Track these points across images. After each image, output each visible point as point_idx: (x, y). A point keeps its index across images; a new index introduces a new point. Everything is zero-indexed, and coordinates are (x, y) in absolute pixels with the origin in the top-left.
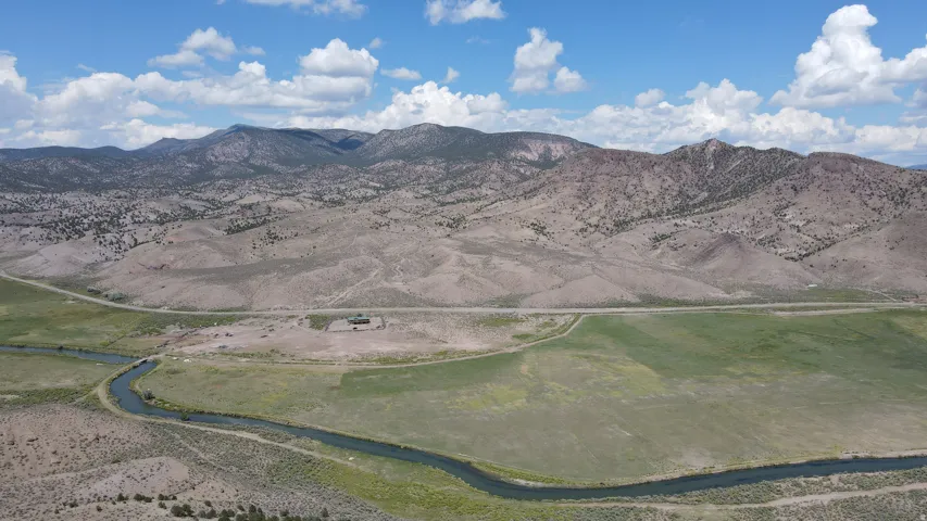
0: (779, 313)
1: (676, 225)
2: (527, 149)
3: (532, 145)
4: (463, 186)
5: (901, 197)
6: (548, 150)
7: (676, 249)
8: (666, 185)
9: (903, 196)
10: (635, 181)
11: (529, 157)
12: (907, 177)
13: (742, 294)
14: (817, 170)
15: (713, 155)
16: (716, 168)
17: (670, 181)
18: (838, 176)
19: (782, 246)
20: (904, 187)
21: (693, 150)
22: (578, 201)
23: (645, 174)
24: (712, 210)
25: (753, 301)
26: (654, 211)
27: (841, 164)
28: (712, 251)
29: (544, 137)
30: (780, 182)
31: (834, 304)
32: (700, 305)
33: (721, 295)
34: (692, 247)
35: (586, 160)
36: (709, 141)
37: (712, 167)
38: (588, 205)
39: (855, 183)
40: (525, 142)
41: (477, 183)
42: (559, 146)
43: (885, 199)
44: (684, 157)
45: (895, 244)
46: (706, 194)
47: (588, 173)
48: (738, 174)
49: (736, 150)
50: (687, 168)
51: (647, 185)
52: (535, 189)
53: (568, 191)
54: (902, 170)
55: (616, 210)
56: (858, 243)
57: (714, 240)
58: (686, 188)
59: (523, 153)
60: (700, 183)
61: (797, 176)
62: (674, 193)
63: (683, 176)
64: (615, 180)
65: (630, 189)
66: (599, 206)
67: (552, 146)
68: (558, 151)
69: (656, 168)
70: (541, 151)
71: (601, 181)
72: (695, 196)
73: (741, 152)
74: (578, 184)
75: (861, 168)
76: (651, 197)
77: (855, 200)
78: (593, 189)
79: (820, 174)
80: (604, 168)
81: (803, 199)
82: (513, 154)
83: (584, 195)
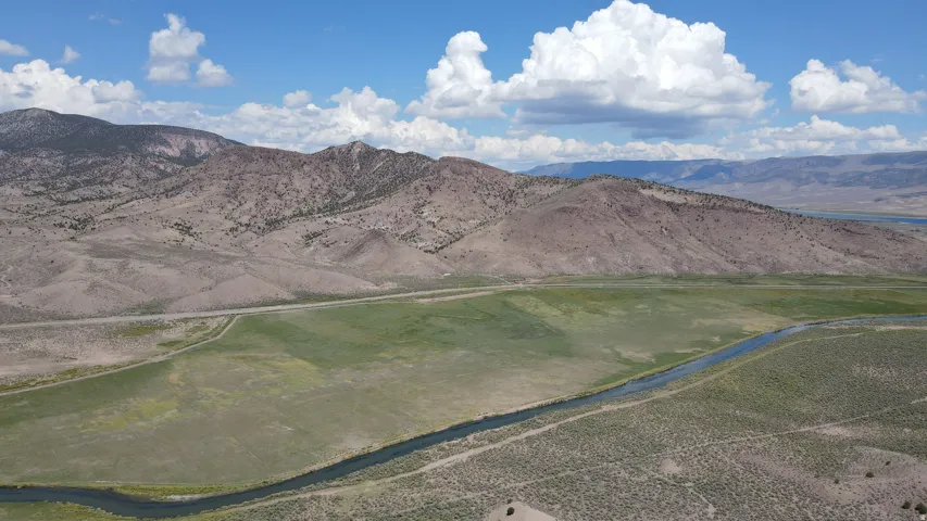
0: (421, 301)
1: (327, 222)
2: (165, 143)
3: (174, 140)
4: (88, 183)
5: (509, 197)
6: (192, 146)
7: (328, 246)
8: (316, 184)
9: (511, 196)
10: (285, 180)
11: (170, 152)
12: (513, 181)
13: (389, 286)
14: (446, 173)
15: (359, 157)
16: (361, 168)
17: (320, 181)
18: (463, 178)
19: (421, 240)
20: (512, 188)
21: (340, 149)
22: (226, 199)
23: (296, 173)
24: (359, 208)
25: (398, 291)
26: (305, 210)
27: (465, 168)
28: (362, 246)
29: (185, 132)
30: (417, 183)
31: (464, 289)
32: (352, 298)
33: (372, 287)
34: (343, 244)
35: (233, 158)
36: (354, 143)
37: (358, 168)
38: (237, 203)
39: (476, 184)
40: (164, 136)
41: (107, 179)
42: (203, 142)
43: (498, 199)
44: (332, 158)
45: (508, 236)
46: (354, 193)
47: (237, 171)
48: (382, 176)
49: (378, 152)
50: (335, 168)
51: (297, 184)
52: (178, 187)
53: (215, 189)
54: (510, 175)
55: (268, 209)
56: (480, 237)
57: (362, 237)
58: (335, 187)
59: (163, 148)
60: (348, 183)
61: (431, 177)
62: (324, 192)
63: (333, 176)
64: (265, 179)
65: (281, 188)
66: (250, 204)
67: (196, 142)
68: (202, 147)
69: (305, 167)
70: (183, 147)
71: (250, 180)
72: (344, 195)
73: (383, 154)
74: (225, 182)
75: (480, 171)
76: (302, 196)
77: (477, 200)
78: (241, 188)
79: (449, 176)
80: (253, 166)
81: (437, 198)
82: (150, 149)
83: (233, 194)
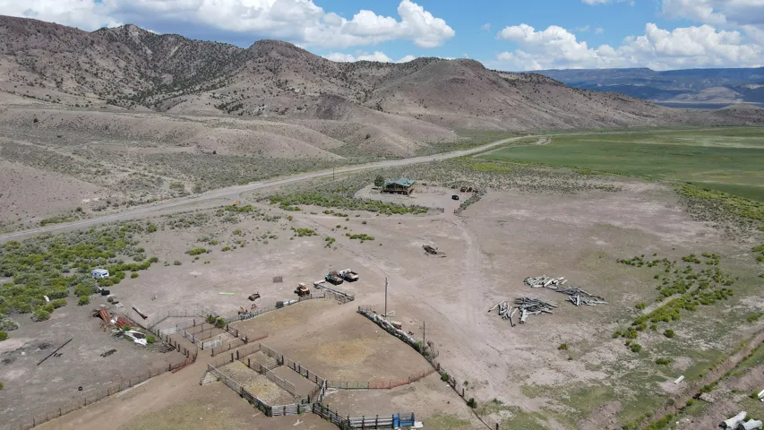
8: (122, 65)
10: (84, 59)
14: (275, 55)
16: (154, 52)
18: (294, 60)
21: (114, 32)
27: (290, 51)
30: (251, 64)
35: (3, 31)
36: (126, 26)
44: (113, 39)
47: (16, 45)
50: (127, 50)
51: (102, 63)
58: (143, 70)
61: (261, 59)
63: (130, 57)
64: (56, 55)
69: (94, 45)
73: (171, 39)
75: (303, 55)
78: (39, 64)
79: (280, 58)
